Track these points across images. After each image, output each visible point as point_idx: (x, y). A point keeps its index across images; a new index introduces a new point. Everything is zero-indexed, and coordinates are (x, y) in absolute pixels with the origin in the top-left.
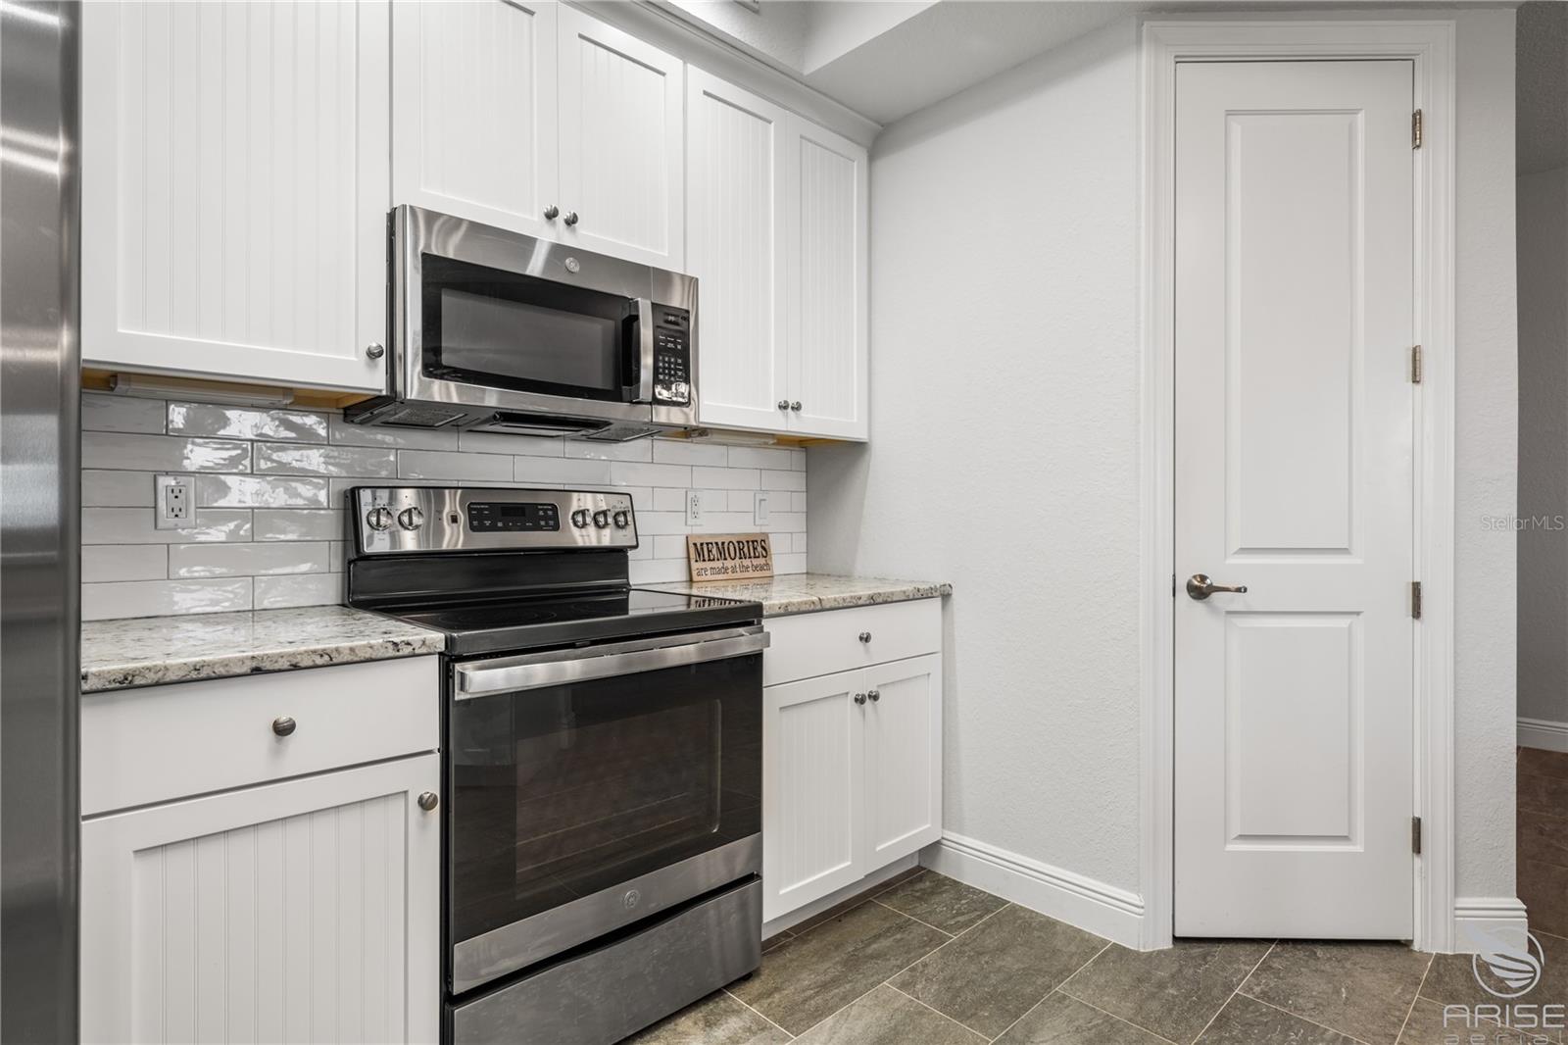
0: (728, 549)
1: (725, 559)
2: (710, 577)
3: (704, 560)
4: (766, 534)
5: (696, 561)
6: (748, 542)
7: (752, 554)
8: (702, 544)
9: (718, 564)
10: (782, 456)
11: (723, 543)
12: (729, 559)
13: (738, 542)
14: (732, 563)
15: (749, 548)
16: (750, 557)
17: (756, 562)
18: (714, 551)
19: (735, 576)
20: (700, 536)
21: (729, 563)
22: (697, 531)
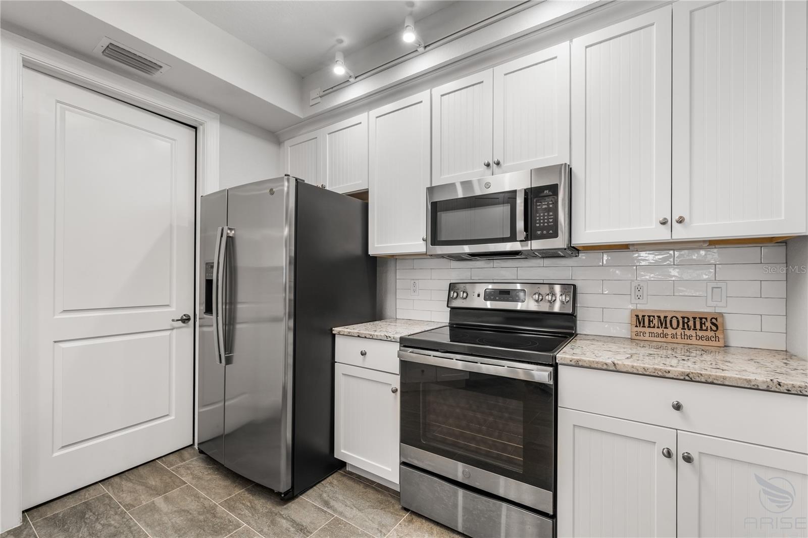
0: (671, 321)
1: (666, 328)
2: (647, 337)
3: (644, 326)
4: (721, 314)
5: (636, 326)
6: (694, 318)
7: (698, 326)
8: (644, 316)
9: (656, 330)
10: (753, 252)
11: (666, 317)
12: (670, 328)
13: (683, 318)
14: (674, 332)
15: (695, 323)
16: (695, 329)
17: (700, 333)
18: (656, 321)
19: (675, 340)
20: (642, 311)
21: (670, 331)
22: (640, 307)
